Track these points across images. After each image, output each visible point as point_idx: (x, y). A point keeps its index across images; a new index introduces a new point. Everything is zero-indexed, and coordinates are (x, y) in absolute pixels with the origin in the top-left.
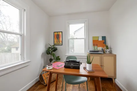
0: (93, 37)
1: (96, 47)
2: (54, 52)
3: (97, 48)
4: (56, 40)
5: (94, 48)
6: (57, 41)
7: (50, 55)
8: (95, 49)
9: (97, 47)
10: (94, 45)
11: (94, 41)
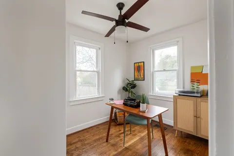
0: (192, 68)
1: (196, 85)
2: (132, 90)
3: (199, 87)
4: (136, 74)
5: (193, 86)
6: (138, 75)
7: (128, 92)
8: (195, 87)
9: (198, 84)
10: (192, 81)
11: (193, 75)
